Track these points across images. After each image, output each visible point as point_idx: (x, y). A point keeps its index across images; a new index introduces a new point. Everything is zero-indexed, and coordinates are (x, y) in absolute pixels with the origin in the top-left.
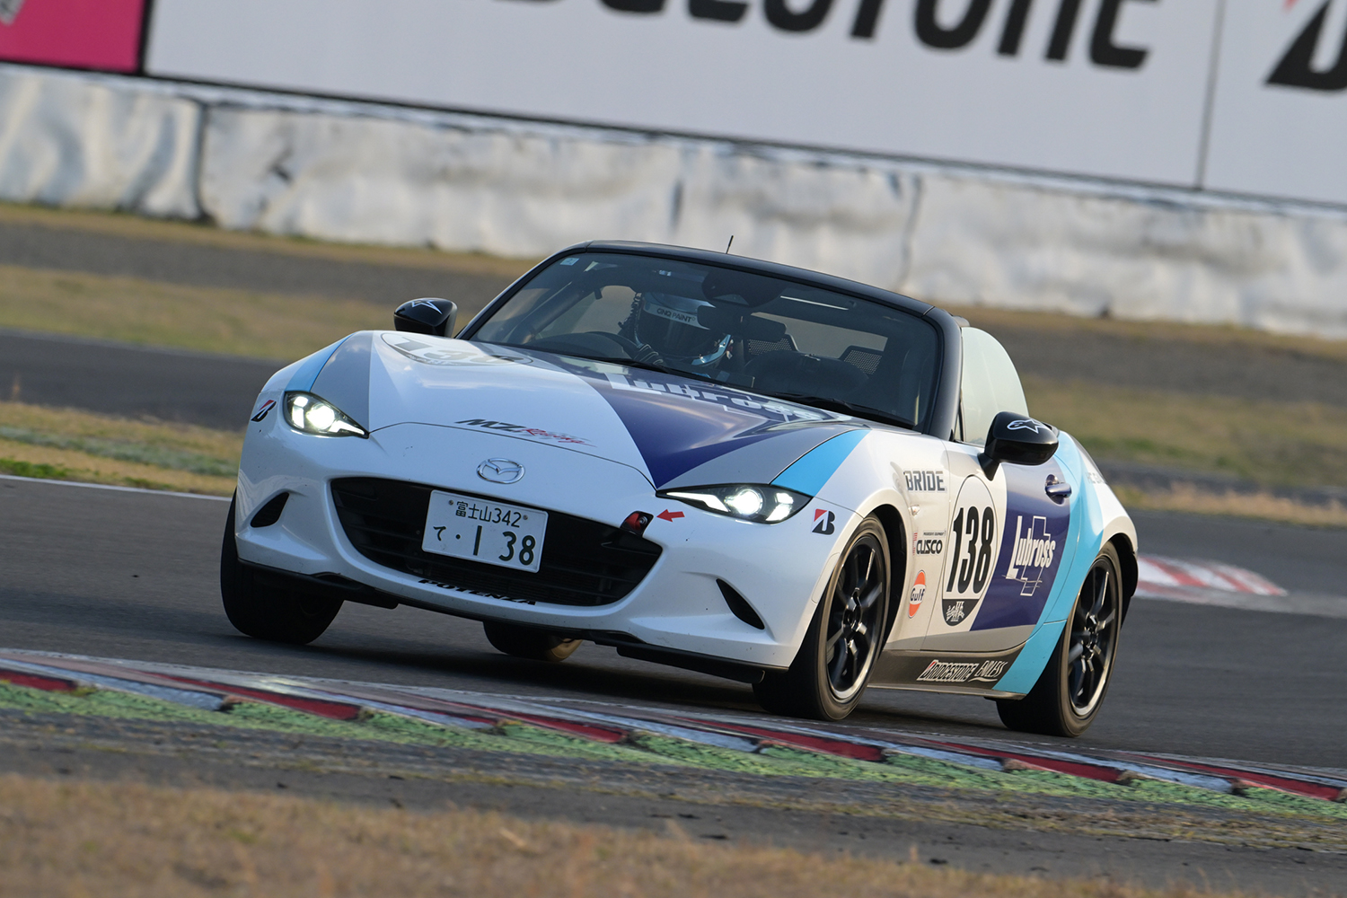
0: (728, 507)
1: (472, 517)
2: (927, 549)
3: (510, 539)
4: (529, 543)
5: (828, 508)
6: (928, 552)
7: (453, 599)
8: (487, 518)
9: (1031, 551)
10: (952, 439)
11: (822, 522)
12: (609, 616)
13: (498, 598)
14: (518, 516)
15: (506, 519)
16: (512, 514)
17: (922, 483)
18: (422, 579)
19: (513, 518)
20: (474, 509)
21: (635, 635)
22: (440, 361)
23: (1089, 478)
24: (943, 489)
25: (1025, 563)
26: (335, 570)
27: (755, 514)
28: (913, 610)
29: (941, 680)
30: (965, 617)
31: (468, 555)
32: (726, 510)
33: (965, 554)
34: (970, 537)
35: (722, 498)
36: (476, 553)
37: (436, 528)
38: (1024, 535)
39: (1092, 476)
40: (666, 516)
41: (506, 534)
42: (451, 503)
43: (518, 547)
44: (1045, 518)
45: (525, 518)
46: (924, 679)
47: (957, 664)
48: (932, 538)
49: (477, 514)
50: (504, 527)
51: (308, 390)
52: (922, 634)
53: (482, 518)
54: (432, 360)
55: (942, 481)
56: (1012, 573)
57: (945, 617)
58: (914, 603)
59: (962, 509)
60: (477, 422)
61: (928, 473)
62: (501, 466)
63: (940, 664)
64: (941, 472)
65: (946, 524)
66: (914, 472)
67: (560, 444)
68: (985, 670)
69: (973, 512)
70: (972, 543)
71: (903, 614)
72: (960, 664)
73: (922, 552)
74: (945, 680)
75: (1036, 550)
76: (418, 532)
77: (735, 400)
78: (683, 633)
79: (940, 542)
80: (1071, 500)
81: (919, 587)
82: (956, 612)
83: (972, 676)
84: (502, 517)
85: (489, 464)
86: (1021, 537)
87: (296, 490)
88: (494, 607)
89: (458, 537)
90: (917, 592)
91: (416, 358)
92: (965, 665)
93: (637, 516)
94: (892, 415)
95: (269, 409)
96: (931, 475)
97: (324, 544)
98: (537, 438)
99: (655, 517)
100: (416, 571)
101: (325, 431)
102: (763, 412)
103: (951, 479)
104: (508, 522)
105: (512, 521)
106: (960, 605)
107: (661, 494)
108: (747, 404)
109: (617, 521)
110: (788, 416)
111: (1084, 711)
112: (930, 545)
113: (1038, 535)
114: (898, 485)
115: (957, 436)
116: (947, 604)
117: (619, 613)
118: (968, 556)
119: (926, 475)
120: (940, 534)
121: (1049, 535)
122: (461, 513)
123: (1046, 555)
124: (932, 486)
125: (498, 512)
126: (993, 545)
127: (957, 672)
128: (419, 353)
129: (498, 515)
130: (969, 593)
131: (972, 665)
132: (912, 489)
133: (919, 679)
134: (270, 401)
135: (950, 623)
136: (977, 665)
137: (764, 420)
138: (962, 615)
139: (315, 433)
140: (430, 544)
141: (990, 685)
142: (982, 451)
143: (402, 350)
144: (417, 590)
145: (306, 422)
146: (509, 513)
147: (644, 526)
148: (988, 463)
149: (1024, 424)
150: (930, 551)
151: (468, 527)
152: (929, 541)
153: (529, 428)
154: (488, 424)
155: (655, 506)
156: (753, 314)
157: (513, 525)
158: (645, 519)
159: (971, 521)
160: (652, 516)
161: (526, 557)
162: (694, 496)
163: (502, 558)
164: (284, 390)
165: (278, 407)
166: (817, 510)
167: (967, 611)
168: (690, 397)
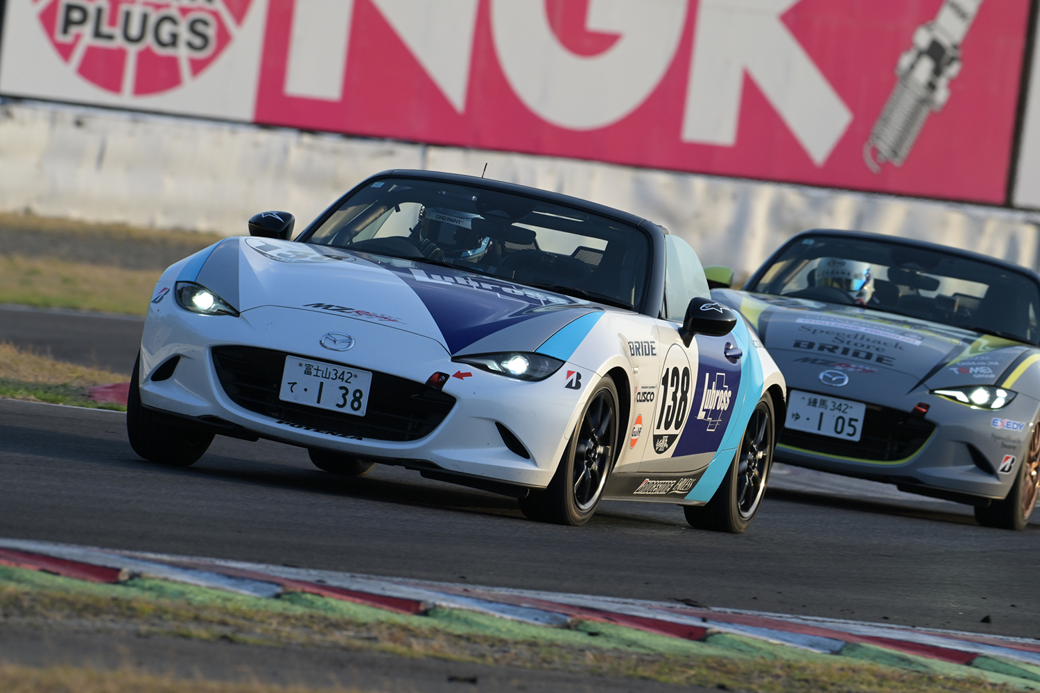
0: (503, 369)
1: (317, 376)
2: (643, 399)
3: (344, 391)
4: (358, 395)
5: (577, 370)
6: (644, 401)
7: (302, 435)
8: (327, 377)
9: (714, 398)
10: (660, 317)
11: (572, 380)
12: (417, 449)
13: (335, 435)
14: (350, 375)
15: (341, 377)
16: (345, 374)
17: (640, 350)
18: (278, 420)
19: (346, 376)
20: (318, 370)
21: (436, 463)
22: (289, 260)
23: (753, 344)
24: (655, 355)
25: (710, 408)
26: (215, 414)
27: (523, 374)
28: (633, 443)
29: (650, 493)
30: (668, 447)
32: (501, 371)
33: (669, 402)
34: (673, 389)
35: (499, 363)
36: (319, 402)
37: (289, 383)
38: (710, 387)
39: (755, 343)
40: (459, 375)
41: (341, 388)
42: (301, 365)
43: (350, 398)
44: (724, 374)
45: (356, 376)
46: (639, 493)
47: (661, 482)
48: (647, 390)
49: (320, 373)
50: (340, 383)
51: (193, 281)
52: (639, 461)
53: (324, 376)
54: (283, 259)
55: (654, 348)
56: (701, 415)
57: (655, 447)
58: (634, 438)
59: (668, 369)
60: (319, 305)
61: (645, 342)
62: (337, 338)
63: (650, 482)
64: (654, 342)
65: (657, 381)
66: (636, 342)
67: (380, 322)
68: (680, 485)
69: (676, 371)
70: (675, 394)
71: (626, 446)
72: (664, 482)
73: (640, 401)
74: (653, 493)
75: (718, 397)
76: (275, 386)
77: (504, 289)
78: (469, 461)
79: (653, 393)
80: (742, 360)
81: (638, 426)
82: (662, 444)
83: (671, 490)
84: (338, 375)
85: (328, 337)
86: (708, 388)
87: (184, 354)
88: (333, 442)
89: (306, 390)
90: (636, 430)
91: (272, 257)
92: (666, 482)
93: (438, 375)
94: (617, 300)
95: (165, 294)
96: (647, 344)
97: (207, 395)
98: (364, 317)
99: (451, 376)
100: (273, 414)
101: (206, 311)
102: (525, 297)
103: (660, 347)
104: (343, 379)
105: (345, 378)
106: (665, 439)
107: (454, 359)
108: (513, 292)
109: (423, 378)
110: (544, 301)
111: (747, 515)
112: (645, 395)
113: (719, 387)
114: (625, 352)
115: (663, 315)
116: (657, 438)
117: (424, 446)
118: (671, 403)
119: (644, 344)
120: (653, 387)
121: (727, 387)
122: (308, 372)
123: (725, 401)
124: (647, 353)
125: (335, 372)
126: (689, 395)
127: (660, 487)
128: (273, 253)
129: (336, 374)
130: (672, 430)
131: (672, 482)
132: (633, 355)
133: (635, 493)
134: (165, 289)
135: (658, 452)
136: (675, 481)
137: (527, 304)
138: (667, 446)
139: (200, 312)
140: (285, 395)
141: (683, 496)
142: (681, 325)
143: (262, 251)
144: (276, 428)
145: (192, 304)
146: (343, 373)
147: (444, 382)
148: (686, 334)
149: (712, 306)
150: (646, 400)
151: (313, 383)
152: (645, 393)
153: (357, 310)
154: (327, 307)
155: (451, 368)
156: (513, 224)
157: (346, 381)
158: (444, 378)
159: (674, 377)
160: (449, 376)
161: (356, 405)
162: (479, 360)
163: (338, 405)
164: (175, 280)
165: (171, 293)
166: (569, 372)
167: (670, 443)
168: (472, 287)
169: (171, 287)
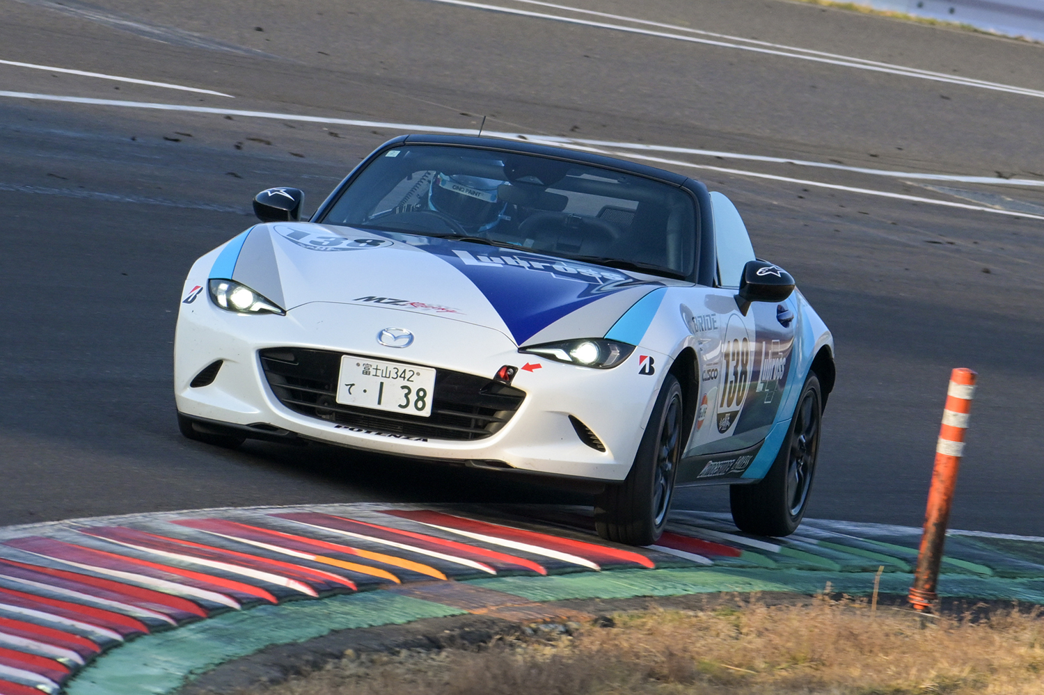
0: (572, 358)
1: (376, 375)
2: (708, 377)
3: (406, 391)
4: (421, 394)
5: (649, 353)
6: (709, 379)
7: (362, 440)
8: (388, 376)
9: (771, 367)
10: (713, 286)
11: (645, 365)
12: (486, 448)
13: (399, 437)
14: (412, 373)
15: (403, 376)
16: (407, 372)
17: (703, 325)
18: (337, 425)
19: (408, 375)
20: (377, 369)
21: (506, 462)
24: (717, 328)
25: (767, 379)
26: (267, 421)
27: (593, 362)
28: (700, 425)
29: (712, 475)
30: (730, 425)
31: (373, 405)
32: (570, 360)
33: (731, 376)
34: (734, 363)
35: (568, 351)
36: (379, 403)
37: (347, 385)
38: (767, 356)
40: (528, 367)
41: (403, 387)
42: (358, 365)
43: (413, 397)
44: (778, 341)
45: (418, 374)
46: (702, 476)
47: (722, 462)
48: (711, 368)
49: (379, 373)
50: (401, 382)
51: (228, 278)
52: (704, 442)
53: (384, 375)
55: (715, 321)
56: (760, 387)
57: (718, 426)
58: (700, 419)
60: (370, 299)
61: (706, 316)
62: (397, 334)
63: (713, 463)
64: (714, 315)
66: (698, 316)
67: (438, 314)
68: (738, 463)
70: (736, 367)
72: (724, 462)
73: (706, 380)
74: (714, 475)
75: (774, 366)
79: (716, 370)
81: (704, 406)
82: (725, 422)
83: (730, 470)
84: (399, 374)
85: (386, 333)
86: (765, 358)
87: (228, 358)
88: (396, 445)
89: (365, 391)
90: (703, 410)
92: (727, 461)
93: (505, 369)
95: (198, 293)
96: (708, 318)
98: (419, 309)
99: (520, 369)
101: (247, 309)
104: (404, 378)
105: (407, 377)
106: (727, 417)
107: (522, 350)
109: (490, 374)
112: (710, 373)
113: (775, 356)
115: (717, 283)
116: (720, 416)
117: (494, 445)
118: (733, 379)
119: (706, 318)
120: (716, 364)
122: (366, 372)
123: (780, 370)
124: (710, 327)
125: (396, 370)
126: (748, 368)
127: (721, 468)
129: (396, 373)
130: (734, 407)
131: (731, 461)
132: (697, 330)
133: (699, 477)
134: (197, 287)
135: (721, 431)
136: (734, 460)
138: (728, 423)
140: (343, 397)
141: (740, 475)
142: (737, 292)
144: (334, 433)
145: (229, 302)
146: (404, 371)
147: (511, 377)
148: (742, 303)
149: (769, 270)
150: (711, 377)
151: (372, 383)
152: (710, 370)
153: (411, 301)
154: (379, 300)
155: (519, 360)
157: (408, 380)
158: (511, 370)
160: (517, 369)
161: (420, 404)
162: (546, 351)
163: (400, 406)
164: (208, 278)
165: (205, 292)
166: (641, 357)
167: (731, 421)
168: (523, 267)
169: (204, 285)
